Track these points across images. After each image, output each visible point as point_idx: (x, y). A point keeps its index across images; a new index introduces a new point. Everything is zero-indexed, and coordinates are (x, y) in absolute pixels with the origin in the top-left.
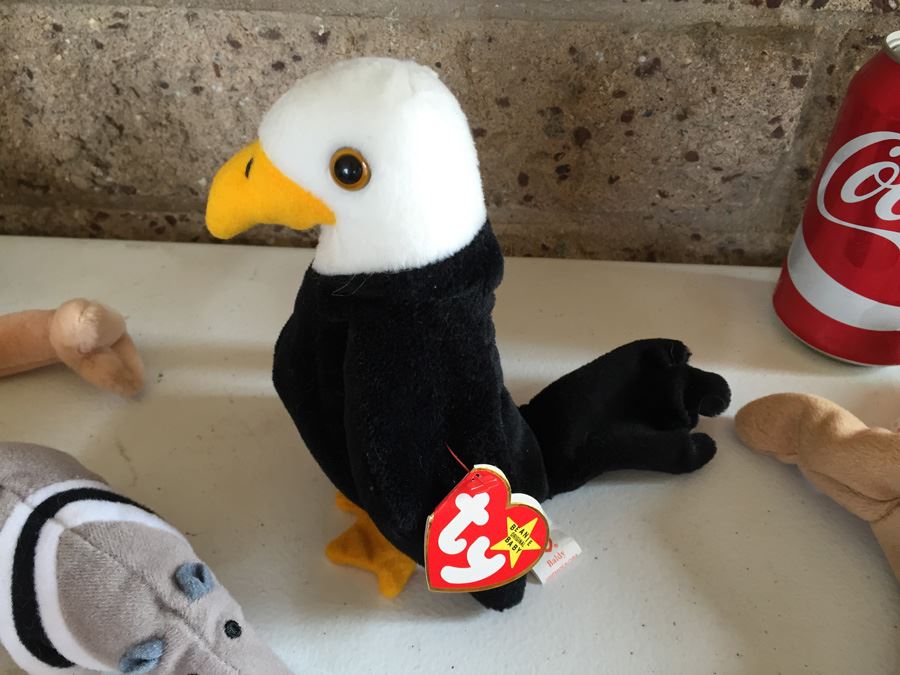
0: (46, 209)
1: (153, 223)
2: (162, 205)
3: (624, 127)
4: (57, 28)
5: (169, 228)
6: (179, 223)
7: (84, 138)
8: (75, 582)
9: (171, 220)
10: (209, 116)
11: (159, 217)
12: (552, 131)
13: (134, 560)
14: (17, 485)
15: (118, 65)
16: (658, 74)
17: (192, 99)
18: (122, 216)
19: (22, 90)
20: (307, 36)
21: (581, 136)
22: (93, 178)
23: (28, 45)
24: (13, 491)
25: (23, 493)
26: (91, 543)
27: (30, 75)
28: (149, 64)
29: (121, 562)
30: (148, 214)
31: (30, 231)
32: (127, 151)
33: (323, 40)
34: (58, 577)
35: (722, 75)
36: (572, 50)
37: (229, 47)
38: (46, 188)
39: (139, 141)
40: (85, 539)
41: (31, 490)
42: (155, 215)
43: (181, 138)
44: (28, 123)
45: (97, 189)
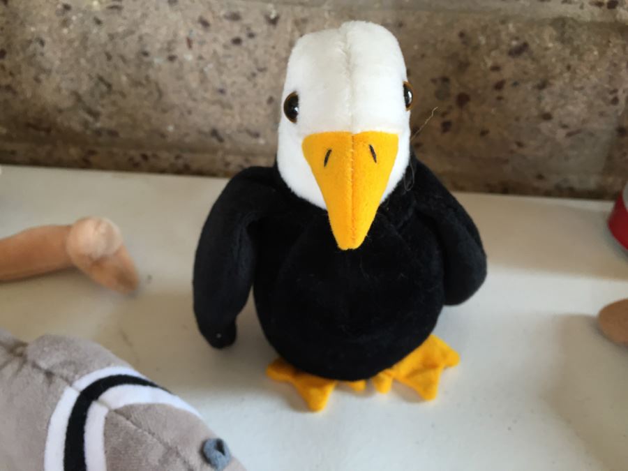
0: (48, 147)
1: (131, 159)
2: (138, 145)
3: (497, 94)
4: (67, 7)
5: (143, 163)
6: (151, 159)
7: (81, 92)
8: (121, 456)
9: (145, 157)
10: (179, 78)
11: (135, 154)
12: (441, 95)
13: (169, 436)
14: (65, 372)
15: (112, 37)
16: (525, 54)
17: (166, 65)
18: (107, 153)
19: (34, 55)
20: (262, 19)
21: (463, 100)
22: (86, 124)
23: (43, 20)
24: (62, 377)
25: (70, 379)
26: (132, 422)
27: (42, 43)
28: (135, 37)
29: (159, 439)
30: (128, 151)
31: (35, 163)
32: (114, 103)
33: (274, 22)
34: (106, 452)
35: (576, 56)
36: (462, 35)
37: (200, 26)
38: (48, 130)
39: (123, 95)
40: (128, 419)
41: (77, 376)
42: (133, 152)
43: (156, 95)
44: (37, 80)
45: (89, 132)
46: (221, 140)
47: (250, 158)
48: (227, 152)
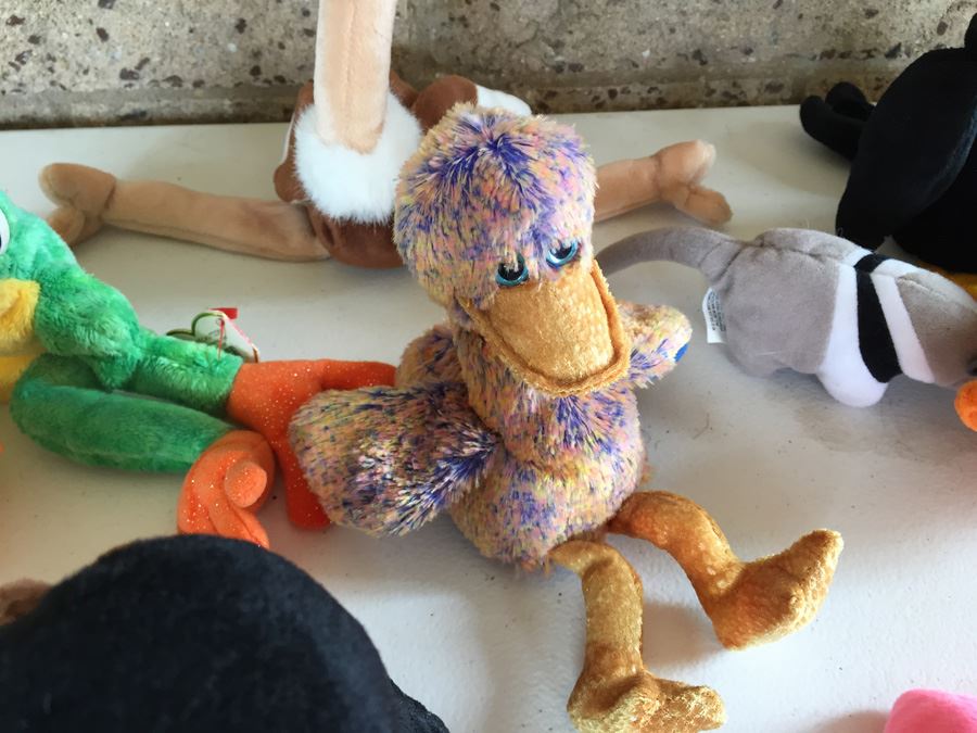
1: (596, 98)
2: (604, 80)
5: (609, 102)
6: (619, 96)
7: (540, 20)
9: (612, 94)
11: (602, 92)
14: (831, 252)
18: (569, 93)
22: (545, 59)
26: (923, 286)
30: (594, 89)
32: (583, 28)
40: (918, 283)
41: (844, 255)
42: (600, 89)
44: (495, 6)
45: (547, 69)
46: (703, 63)
47: (740, 81)
48: (711, 77)
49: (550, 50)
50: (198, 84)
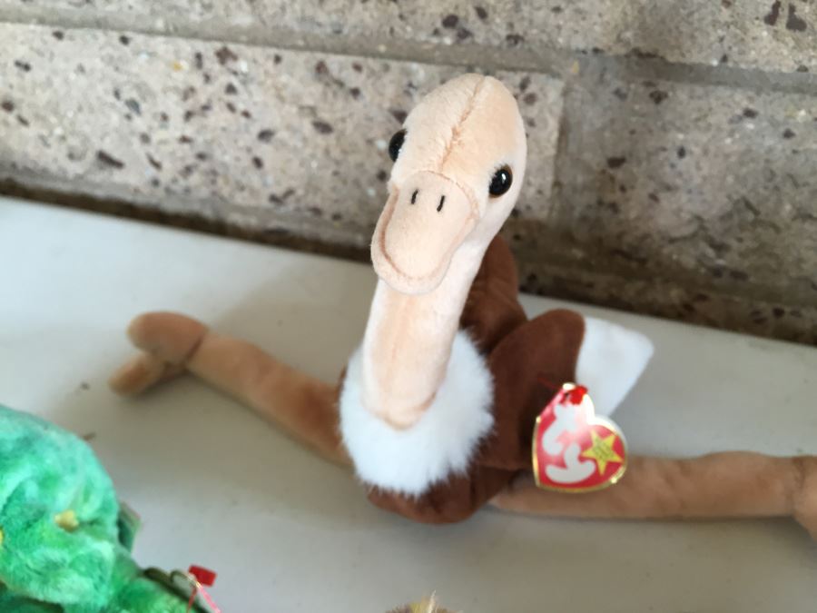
0: (640, 284)
2: (772, 295)
4: (749, 113)
7: (707, 216)
9: (778, 313)
11: (766, 308)
18: (724, 301)
19: (661, 165)
22: (701, 260)
27: (683, 154)
30: (756, 303)
32: (757, 238)
38: (643, 262)
39: (776, 229)
44: (654, 197)
45: (703, 270)
49: (710, 252)
50: (337, 217)
